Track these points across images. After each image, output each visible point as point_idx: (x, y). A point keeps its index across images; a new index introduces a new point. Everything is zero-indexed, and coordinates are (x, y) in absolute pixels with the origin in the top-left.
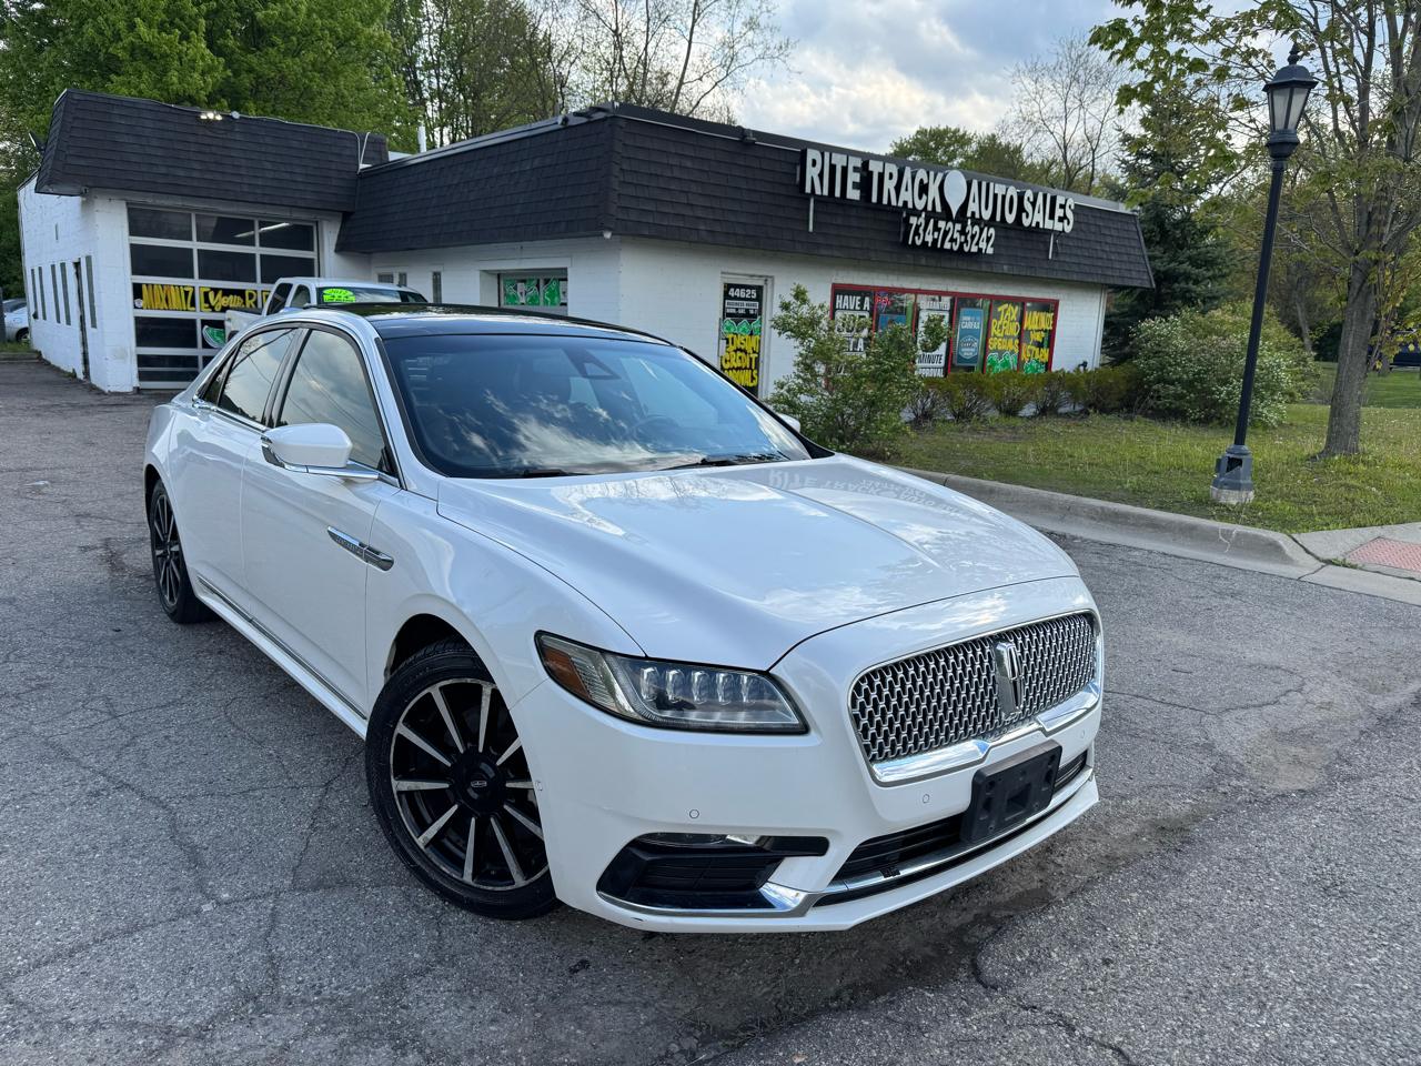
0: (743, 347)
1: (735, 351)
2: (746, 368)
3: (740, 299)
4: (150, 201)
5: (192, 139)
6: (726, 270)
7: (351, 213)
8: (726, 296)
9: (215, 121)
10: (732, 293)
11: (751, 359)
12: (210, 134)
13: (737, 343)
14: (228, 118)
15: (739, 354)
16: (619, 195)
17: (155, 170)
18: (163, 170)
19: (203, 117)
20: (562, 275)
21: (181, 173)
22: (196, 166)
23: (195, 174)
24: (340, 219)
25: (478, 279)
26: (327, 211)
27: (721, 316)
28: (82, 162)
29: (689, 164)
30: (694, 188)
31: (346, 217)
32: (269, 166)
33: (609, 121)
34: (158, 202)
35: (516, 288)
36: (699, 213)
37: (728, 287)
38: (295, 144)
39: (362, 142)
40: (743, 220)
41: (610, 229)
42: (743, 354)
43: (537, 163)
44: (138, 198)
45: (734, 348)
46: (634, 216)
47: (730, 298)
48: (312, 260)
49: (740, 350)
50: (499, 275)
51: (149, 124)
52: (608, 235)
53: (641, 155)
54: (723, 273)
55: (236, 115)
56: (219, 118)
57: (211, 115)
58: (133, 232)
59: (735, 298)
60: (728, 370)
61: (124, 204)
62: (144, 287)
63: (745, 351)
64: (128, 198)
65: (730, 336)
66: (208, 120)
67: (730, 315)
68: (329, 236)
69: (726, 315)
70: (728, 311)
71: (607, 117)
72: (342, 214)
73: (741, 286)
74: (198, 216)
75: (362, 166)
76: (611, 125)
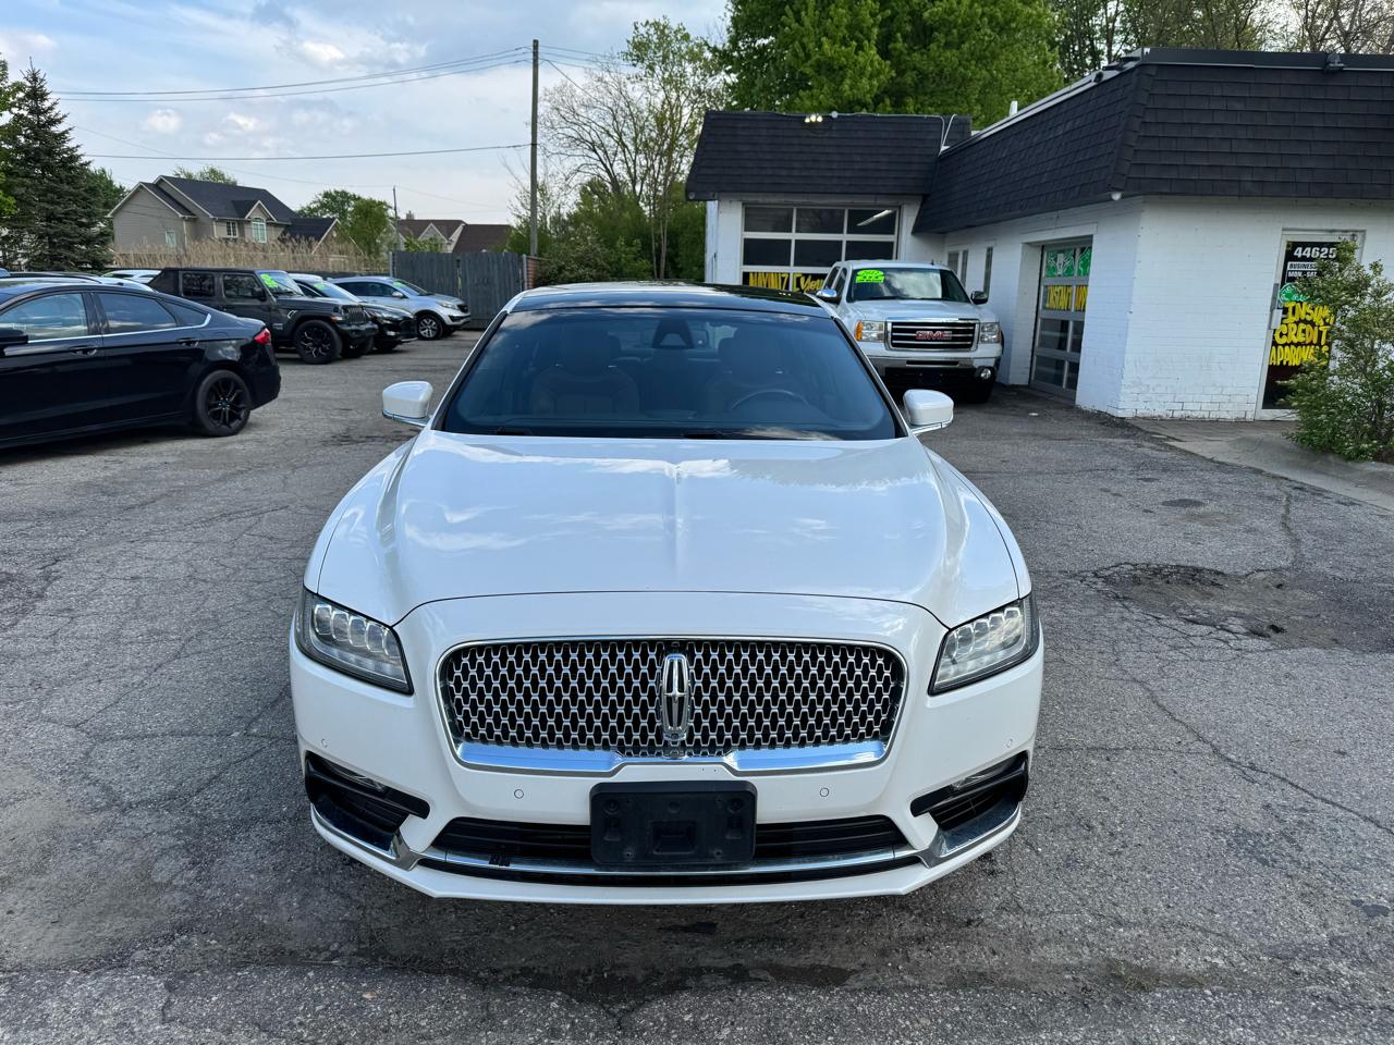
0: (1309, 318)
1: (1297, 323)
2: (1311, 344)
3: (1311, 259)
4: (760, 200)
5: (796, 141)
6: (1287, 226)
7: (928, 195)
8: (1290, 256)
9: (817, 122)
10: (1299, 252)
11: (1320, 333)
12: (811, 134)
13: (1302, 313)
14: (827, 119)
15: (1302, 326)
16: (1135, 151)
17: (763, 172)
18: (770, 172)
19: (807, 120)
20: (1083, 246)
21: (784, 173)
22: (796, 165)
23: (796, 173)
24: (920, 202)
25: (1019, 251)
26: (900, 196)
27: (1279, 282)
28: (710, 172)
29: (1238, 106)
30: (1242, 133)
31: (925, 199)
32: (858, 158)
33: (1137, 71)
34: (767, 200)
35: (1056, 259)
36: (1246, 162)
37: (1293, 246)
38: (884, 135)
39: (947, 125)
40: (1311, 164)
41: (1118, 190)
42: (1309, 327)
43: (1069, 126)
44: (751, 199)
45: (1296, 319)
46: (1151, 173)
47: (1296, 259)
48: (892, 243)
49: (1305, 322)
50: (1043, 247)
51: (764, 132)
52: (1117, 196)
53: (1172, 104)
54: (1284, 230)
55: (835, 114)
56: (820, 119)
57: (813, 118)
58: (747, 228)
59: (1304, 259)
60: (1284, 345)
61: (740, 204)
62: (751, 275)
63: (1312, 324)
64: (744, 199)
65: (1290, 306)
66: (811, 122)
67: (1291, 280)
68: (908, 219)
69: (1286, 278)
70: (1290, 275)
71: (1136, 67)
72: (921, 197)
73: (1312, 245)
74: (798, 210)
75: (943, 148)
76: (1138, 75)
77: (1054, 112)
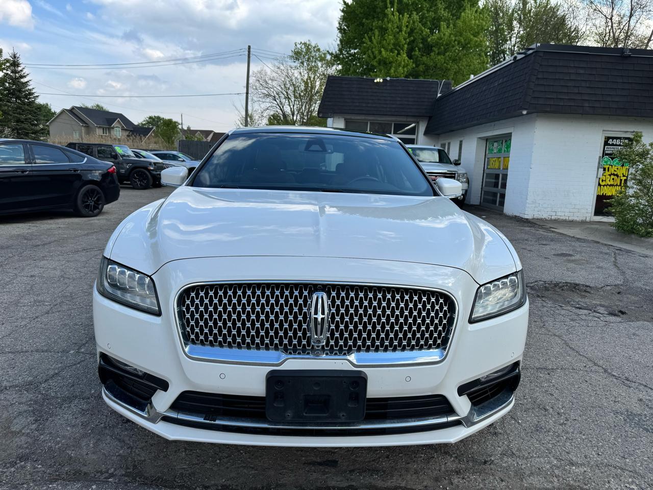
0: (615, 173)
1: (610, 175)
2: (617, 185)
3: (616, 145)
4: (353, 118)
5: (370, 90)
6: (604, 129)
7: (432, 117)
8: (606, 143)
9: (380, 82)
10: (610, 142)
11: (621, 180)
12: (377, 88)
13: (612, 170)
14: (385, 80)
15: (612, 177)
16: (534, 91)
17: (354, 105)
18: (357, 104)
19: (375, 81)
20: (507, 138)
21: (364, 105)
22: (370, 101)
23: (369, 105)
24: (427, 120)
25: (476, 139)
26: (418, 117)
27: (601, 155)
28: (330, 104)
29: (582, 71)
30: (583, 84)
31: (430, 119)
32: (399, 99)
33: (534, 54)
34: (356, 118)
35: (493, 145)
36: (586, 98)
37: (607, 139)
38: (412, 88)
39: (441, 84)
41: (525, 109)
42: (615, 177)
43: (501, 81)
44: (348, 117)
45: (610, 173)
46: (541, 102)
47: (609, 145)
48: (414, 139)
49: (614, 175)
50: (487, 139)
51: (355, 86)
52: (525, 112)
53: (551, 70)
54: (604, 131)
55: (388, 79)
56: (381, 81)
57: (378, 80)
59: (613, 145)
60: (604, 186)
61: (343, 119)
63: (617, 175)
64: (345, 117)
65: (607, 167)
66: (377, 82)
67: (607, 154)
68: (422, 128)
69: (604, 154)
70: (607, 152)
71: (533, 52)
72: (428, 118)
73: (617, 138)
74: (370, 123)
75: (439, 95)
76: (534, 56)
77: (493, 75)
